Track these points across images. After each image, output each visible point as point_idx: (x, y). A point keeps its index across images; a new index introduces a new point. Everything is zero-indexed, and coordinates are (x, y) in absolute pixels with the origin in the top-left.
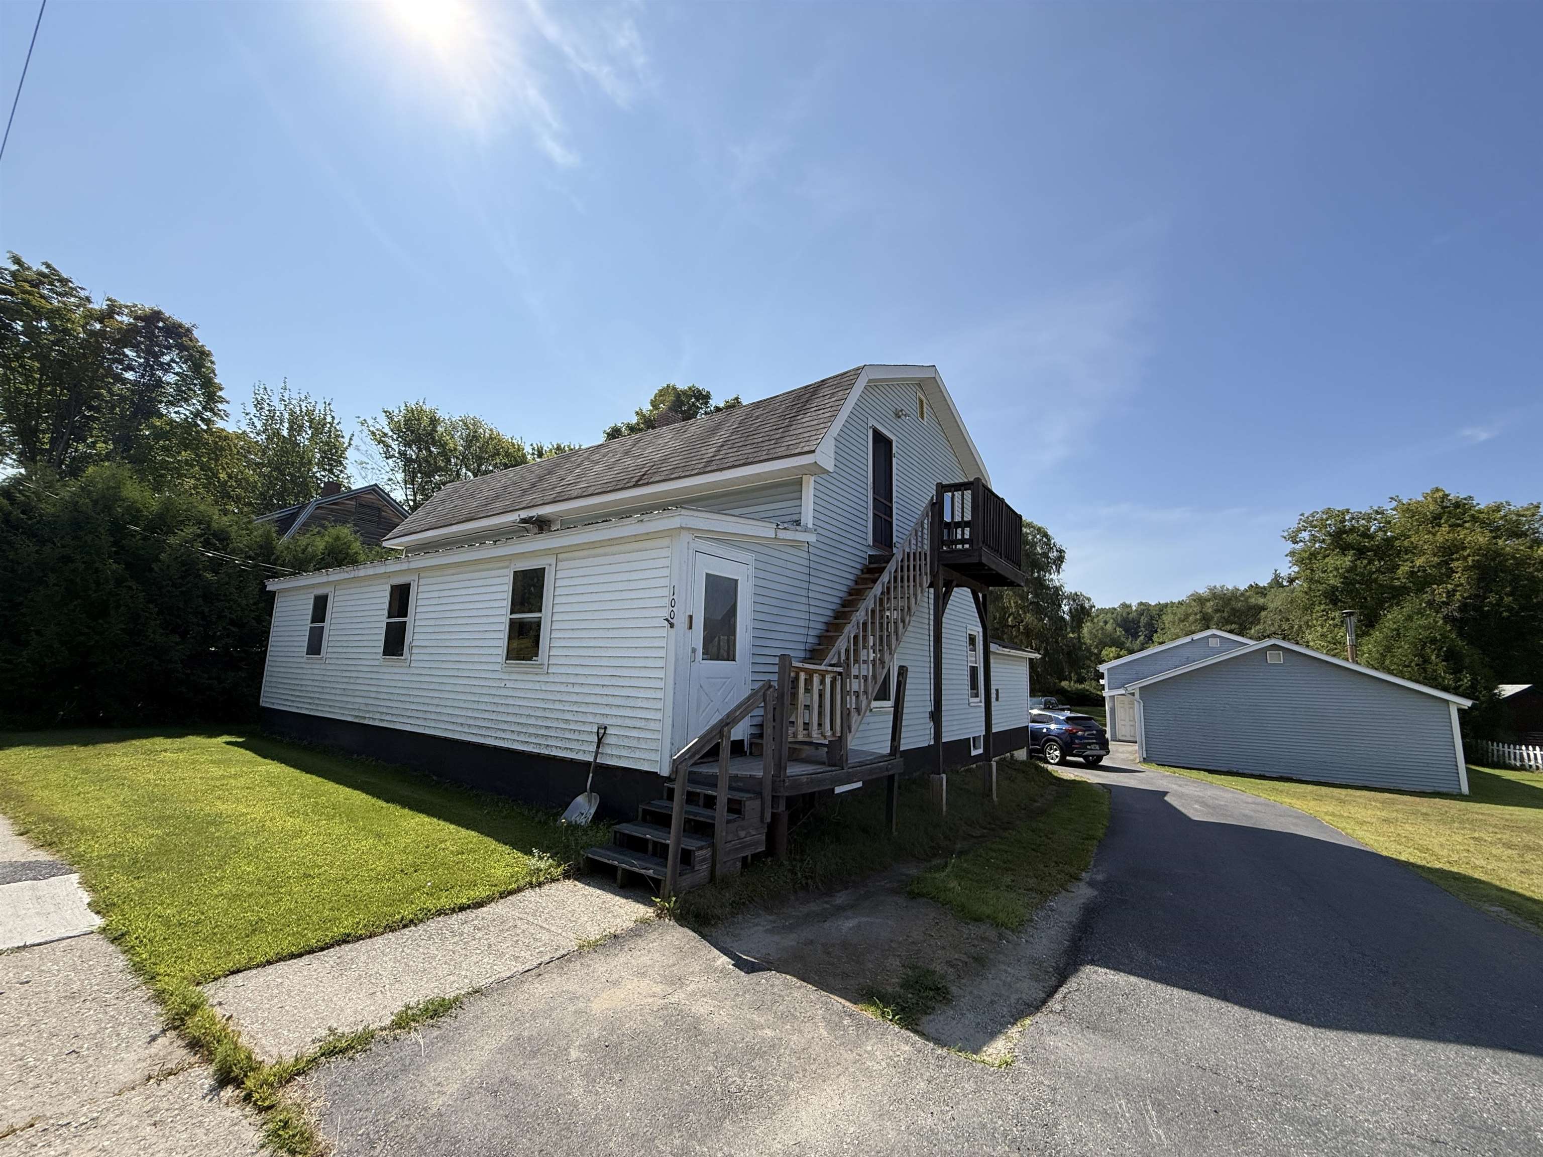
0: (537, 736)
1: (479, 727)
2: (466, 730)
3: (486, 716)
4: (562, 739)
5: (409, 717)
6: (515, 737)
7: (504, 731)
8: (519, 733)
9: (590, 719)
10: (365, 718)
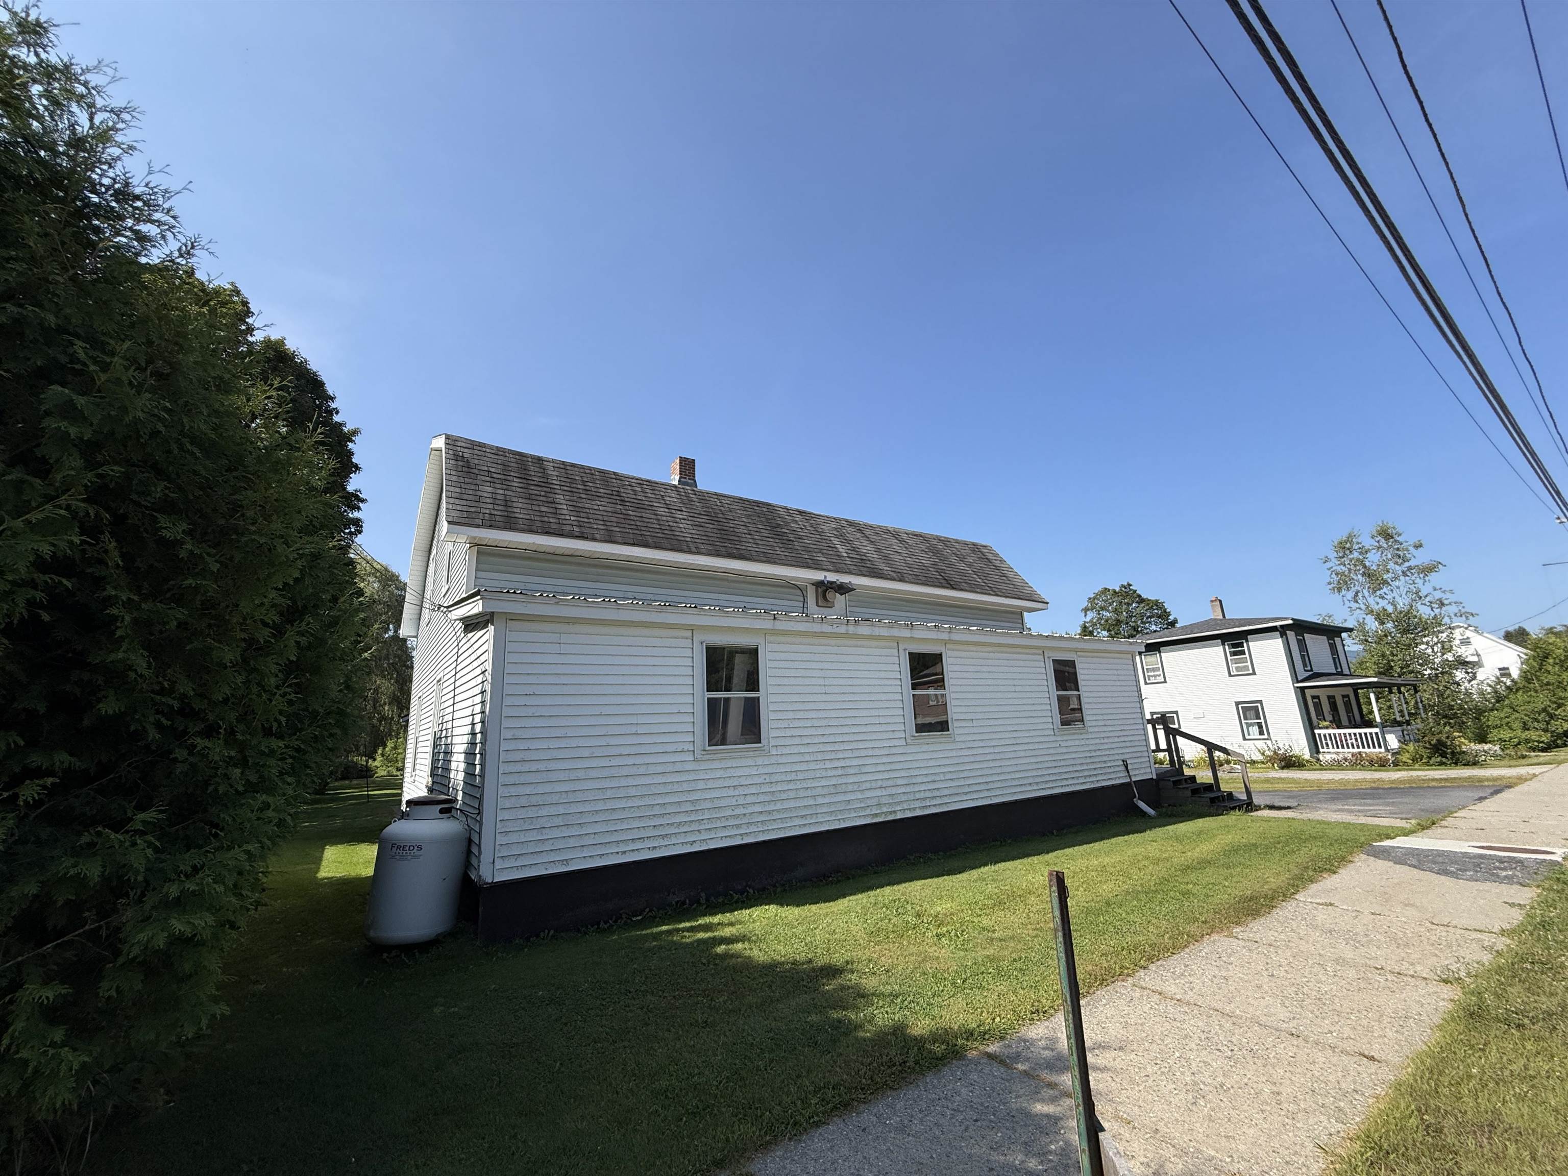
0: (1090, 776)
1: (1047, 782)
2: (1035, 788)
3: (1050, 771)
4: (1105, 774)
5: (967, 793)
6: (1076, 781)
7: (1066, 779)
8: (1078, 778)
9: (1117, 757)
10: (895, 812)
